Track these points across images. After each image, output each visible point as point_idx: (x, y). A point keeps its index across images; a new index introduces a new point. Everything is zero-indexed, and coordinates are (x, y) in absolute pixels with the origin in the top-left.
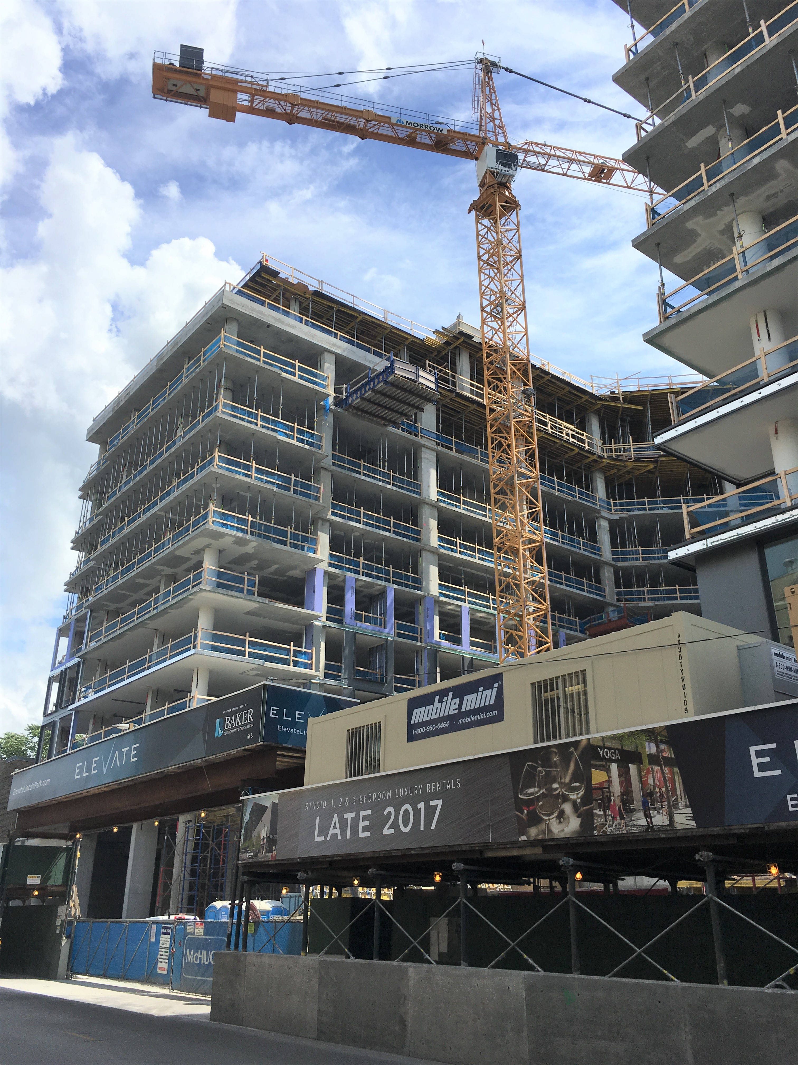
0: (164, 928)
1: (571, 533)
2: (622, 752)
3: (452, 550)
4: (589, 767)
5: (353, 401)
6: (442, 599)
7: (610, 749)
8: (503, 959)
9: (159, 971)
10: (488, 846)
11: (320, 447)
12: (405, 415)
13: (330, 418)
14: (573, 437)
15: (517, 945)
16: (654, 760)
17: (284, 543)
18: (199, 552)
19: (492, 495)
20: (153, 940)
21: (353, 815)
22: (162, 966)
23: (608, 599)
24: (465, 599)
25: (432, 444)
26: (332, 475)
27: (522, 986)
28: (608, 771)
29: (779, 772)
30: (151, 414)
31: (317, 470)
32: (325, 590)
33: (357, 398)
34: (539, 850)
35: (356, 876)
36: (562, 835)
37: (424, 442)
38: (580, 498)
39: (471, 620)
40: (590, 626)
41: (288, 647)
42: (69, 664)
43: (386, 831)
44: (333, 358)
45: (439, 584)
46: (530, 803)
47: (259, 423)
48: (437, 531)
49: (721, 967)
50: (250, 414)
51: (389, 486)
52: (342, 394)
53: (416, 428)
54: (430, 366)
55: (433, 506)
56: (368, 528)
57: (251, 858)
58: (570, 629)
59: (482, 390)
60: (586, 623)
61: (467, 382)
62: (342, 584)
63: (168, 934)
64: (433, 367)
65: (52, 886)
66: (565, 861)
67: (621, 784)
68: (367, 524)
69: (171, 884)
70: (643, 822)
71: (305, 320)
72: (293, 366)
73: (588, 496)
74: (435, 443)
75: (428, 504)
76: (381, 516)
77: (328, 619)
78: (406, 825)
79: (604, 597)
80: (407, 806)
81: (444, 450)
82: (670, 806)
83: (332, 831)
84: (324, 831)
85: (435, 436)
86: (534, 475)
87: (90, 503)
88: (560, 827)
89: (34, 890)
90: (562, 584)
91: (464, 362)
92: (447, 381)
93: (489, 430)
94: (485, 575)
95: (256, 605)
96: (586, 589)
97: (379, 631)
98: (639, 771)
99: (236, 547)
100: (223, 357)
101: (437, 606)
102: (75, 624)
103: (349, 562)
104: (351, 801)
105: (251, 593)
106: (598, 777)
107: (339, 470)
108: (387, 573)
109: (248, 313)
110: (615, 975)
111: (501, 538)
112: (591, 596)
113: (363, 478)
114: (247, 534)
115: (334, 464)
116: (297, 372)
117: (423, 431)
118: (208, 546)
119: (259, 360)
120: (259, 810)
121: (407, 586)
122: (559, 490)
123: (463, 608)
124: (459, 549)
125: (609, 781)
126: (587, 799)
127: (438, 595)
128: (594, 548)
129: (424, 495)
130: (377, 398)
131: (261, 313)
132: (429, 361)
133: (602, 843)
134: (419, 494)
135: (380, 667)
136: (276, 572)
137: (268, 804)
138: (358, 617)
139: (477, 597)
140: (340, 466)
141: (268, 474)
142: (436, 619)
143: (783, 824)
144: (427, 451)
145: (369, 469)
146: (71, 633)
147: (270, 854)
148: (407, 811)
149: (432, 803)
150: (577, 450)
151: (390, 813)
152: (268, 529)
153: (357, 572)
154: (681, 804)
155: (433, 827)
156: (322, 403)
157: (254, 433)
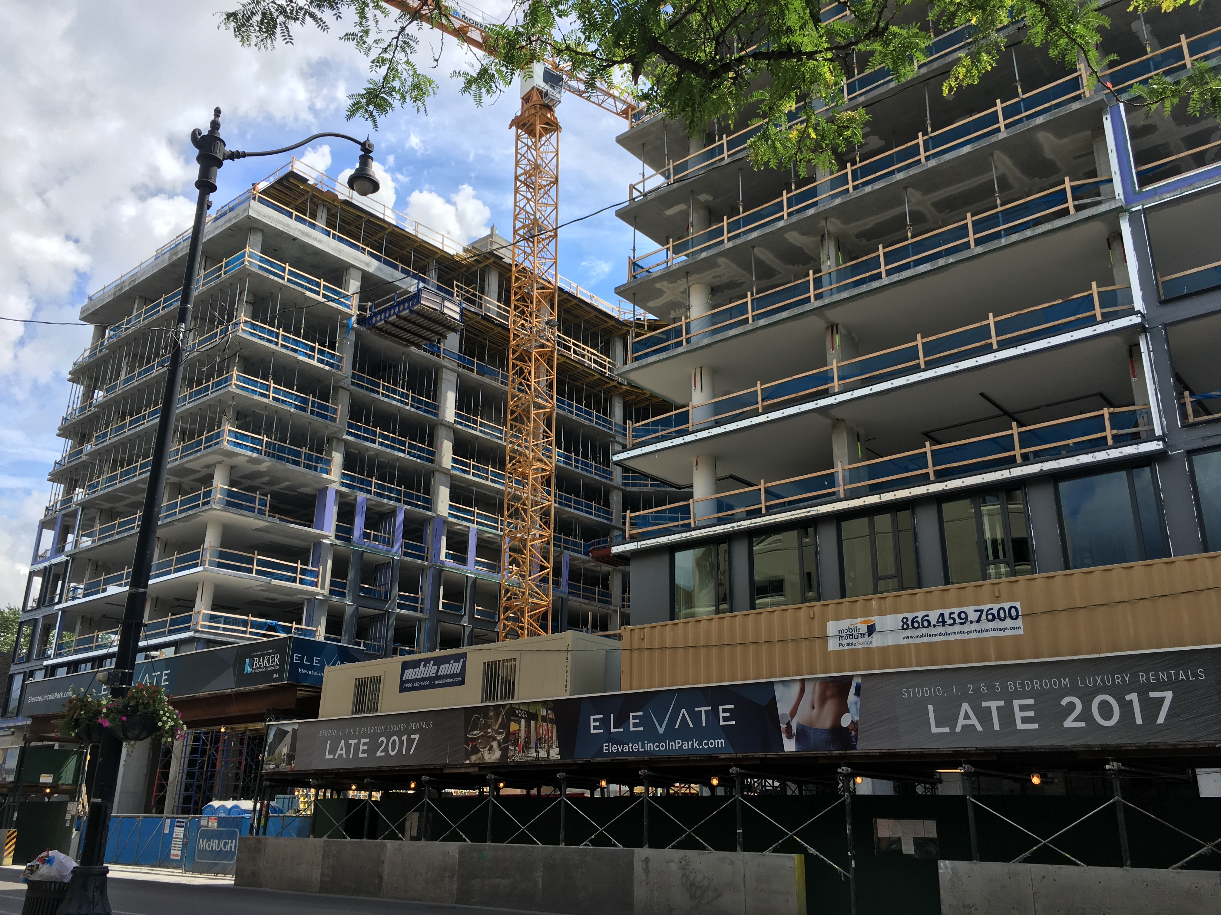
0: (178, 822)
1: (585, 456)
2: (528, 712)
3: (464, 471)
4: (509, 720)
5: (376, 322)
6: (451, 519)
7: (522, 710)
8: (448, 835)
9: (172, 857)
10: (445, 766)
11: (338, 368)
12: (428, 339)
13: (352, 337)
14: (595, 362)
15: (457, 827)
16: (544, 719)
17: (297, 463)
18: (211, 466)
19: (508, 421)
20: (167, 831)
21: (356, 741)
22: (176, 852)
23: (614, 523)
24: (474, 520)
25: (453, 365)
26: (351, 394)
27: (457, 851)
28: (519, 723)
29: (602, 731)
30: (162, 313)
31: (336, 389)
32: (335, 509)
33: (381, 320)
34: (476, 769)
35: (354, 783)
36: (490, 761)
37: (445, 363)
38: (596, 423)
39: (478, 539)
40: (593, 549)
41: (296, 565)
42: (55, 561)
43: (379, 754)
44: (360, 274)
45: (450, 505)
46: (474, 740)
47: (280, 342)
48: (452, 452)
49: (562, 835)
50: (270, 333)
51: (408, 408)
52: (366, 312)
53: (439, 348)
54: (457, 286)
55: (450, 427)
56: (384, 449)
57: (274, 768)
58: (575, 551)
59: (508, 312)
60: (589, 546)
61: (493, 304)
62: (354, 502)
63: (182, 827)
64: (462, 289)
65: (63, 785)
66: (490, 776)
67: (526, 731)
68: (381, 444)
69: (167, 784)
70: (534, 755)
71: (333, 234)
72: (318, 285)
73: (605, 420)
74: (456, 365)
75: (444, 425)
76: (397, 437)
77: (337, 537)
78: (393, 750)
79: (611, 520)
80: (395, 738)
81: (466, 372)
82: (548, 747)
83: (339, 752)
84: (333, 751)
85: (457, 357)
86: (550, 405)
87: (82, 387)
88: (489, 756)
89: (46, 788)
90: (570, 507)
91: (493, 282)
92: (473, 302)
93: (511, 356)
94: (496, 495)
95: (267, 524)
96: (594, 512)
97: (386, 550)
98: (536, 725)
99: (250, 465)
100: (245, 273)
101: (446, 525)
102: (62, 518)
103: (362, 481)
104: (355, 731)
105: (261, 512)
106: (514, 726)
107: (358, 389)
108: (399, 492)
109: (274, 226)
110: (508, 843)
111: (514, 464)
112: (598, 519)
113: (382, 398)
114: (261, 454)
115: (353, 383)
116: (322, 291)
117: (446, 352)
118: (220, 462)
119: (283, 278)
120: (281, 734)
121: (417, 506)
122: (576, 414)
123: (471, 529)
124: (472, 471)
125: (519, 730)
126: (506, 740)
127: (447, 515)
128: (605, 471)
129: (441, 418)
130: (401, 323)
131: (288, 226)
132: (458, 281)
133: (511, 766)
134: (436, 415)
135: (385, 584)
136: (286, 488)
137: (289, 729)
138: (367, 536)
139: (486, 518)
140: (358, 386)
141: (286, 394)
142: (444, 539)
143: (600, 759)
144: (448, 372)
145: (388, 389)
146: (58, 528)
147: (289, 766)
148: (394, 741)
149: (412, 736)
150: (597, 376)
151: (382, 741)
152: (282, 449)
153: (369, 492)
154: (554, 746)
155: (411, 753)
156: (345, 321)
157: (274, 352)
